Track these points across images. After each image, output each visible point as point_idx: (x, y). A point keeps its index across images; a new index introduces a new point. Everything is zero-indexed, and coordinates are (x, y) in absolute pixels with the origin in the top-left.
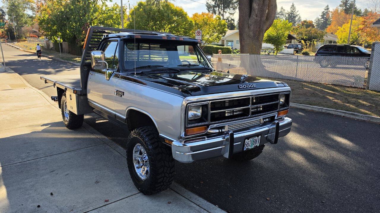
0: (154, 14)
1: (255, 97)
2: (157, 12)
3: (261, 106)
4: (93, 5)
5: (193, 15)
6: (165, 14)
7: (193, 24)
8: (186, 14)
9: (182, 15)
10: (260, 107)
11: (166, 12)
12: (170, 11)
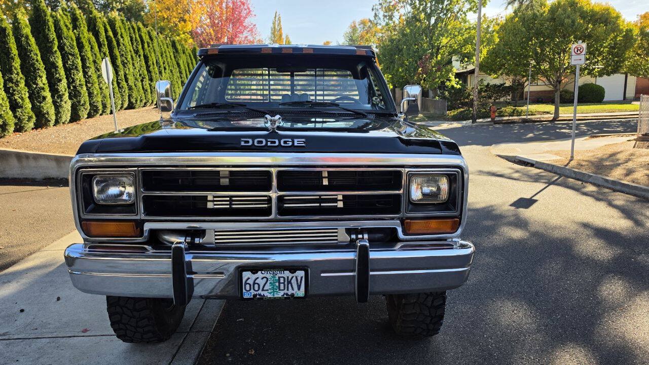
0: (542, 25)
1: (329, 172)
2: (547, 21)
3: (340, 197)
4: (444, 24)
5: (641, 16)
6: (566, 21)
7: (632, 35)
8: (618, 17)
9: (607, 19)
10: (336, 201)
11: (569, 17)
12: (578, 14)
